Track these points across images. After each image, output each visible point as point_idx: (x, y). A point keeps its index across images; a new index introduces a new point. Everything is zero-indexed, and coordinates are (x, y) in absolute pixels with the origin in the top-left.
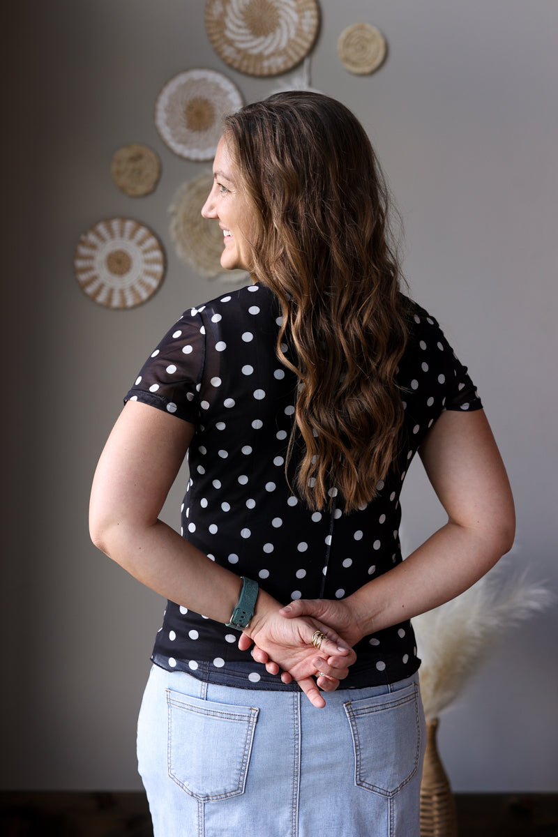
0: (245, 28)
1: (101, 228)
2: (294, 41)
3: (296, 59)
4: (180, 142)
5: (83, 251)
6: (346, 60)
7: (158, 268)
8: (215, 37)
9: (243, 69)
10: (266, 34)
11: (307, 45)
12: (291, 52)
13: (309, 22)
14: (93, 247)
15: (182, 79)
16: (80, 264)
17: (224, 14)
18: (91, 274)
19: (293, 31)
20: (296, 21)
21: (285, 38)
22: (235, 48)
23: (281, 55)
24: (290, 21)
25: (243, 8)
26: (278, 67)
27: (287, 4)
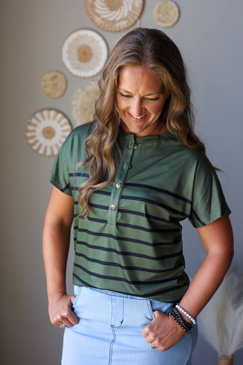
0: (106, 7)
1: (38, 115)
2: (130, 12)
4: (75, 68)
5: (30, 128)
9: (106, 28)
10: (116, 10)
11: (138, 14)
12: (130, 18)
13: (139, 2)
14: (35, 125)
16: (29, 134)
17: (94, 0)
18: (35, 139)
19: (130, 7)
20: (132, 1)
21: (126, 11)
22: (101, 18)
23: (125, 20)
24: (128, 2)
26: (123, 26)
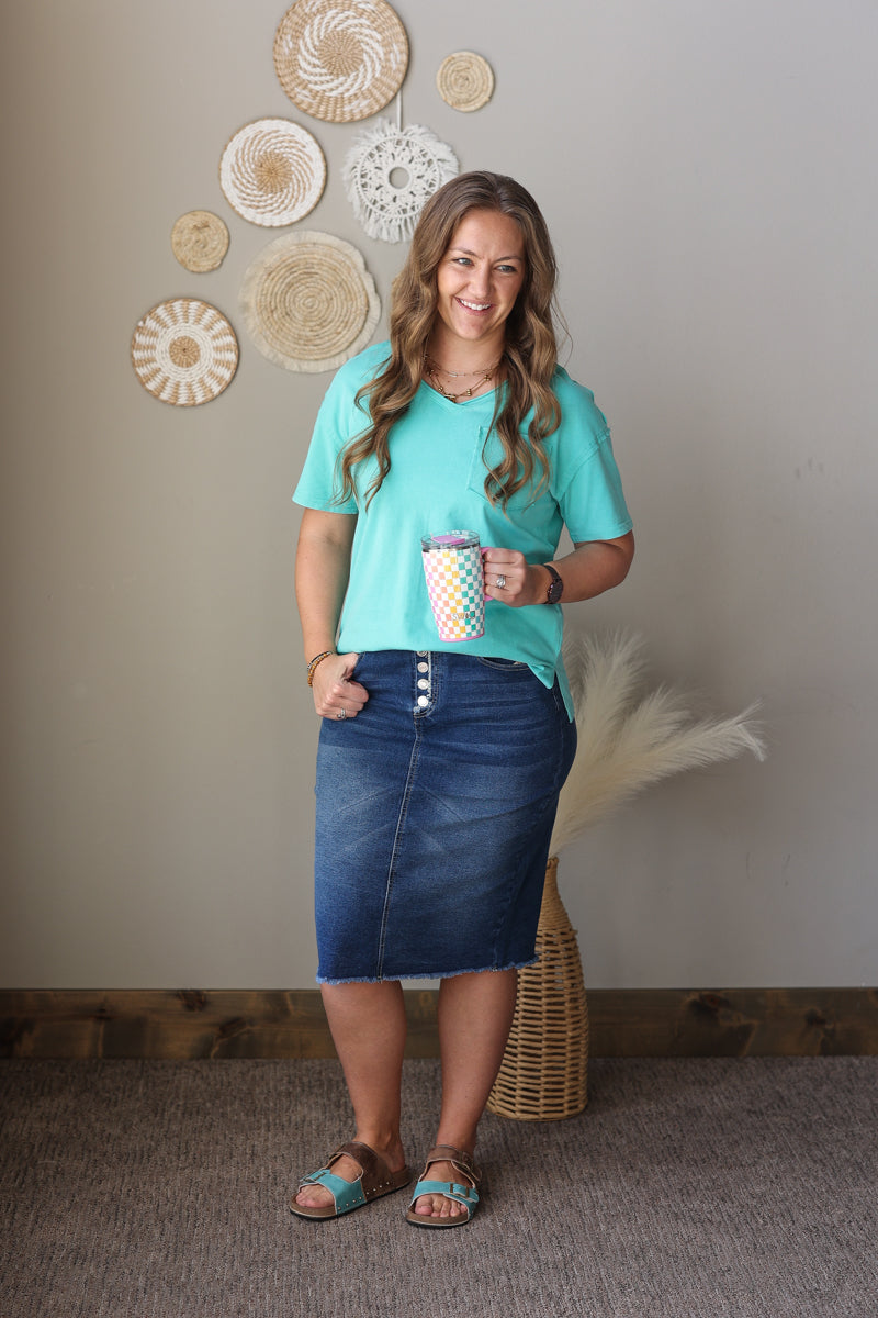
0: (324, 67)
2: (377, 80)
3: (384, 101)
4: (250, 206)
5: (141, 339)
7: (232, 357)
8: (287, 79)
9: (320, 116)
10: (348, 75)
11: (395, 85)
12: (375, 92)
13: (398, 57)
14: (154, 334)
15: (249, 131)
16: (138, 355)
17: (296, 51)
18: (154, 365)
19: (378, 68)
20: (382, 56)
21: (369, 76)
22: (311, 91)
23: (365, 98)
24: (375, 56)
25: (317, 43)
26: (361, 111)
27: (372, 37)
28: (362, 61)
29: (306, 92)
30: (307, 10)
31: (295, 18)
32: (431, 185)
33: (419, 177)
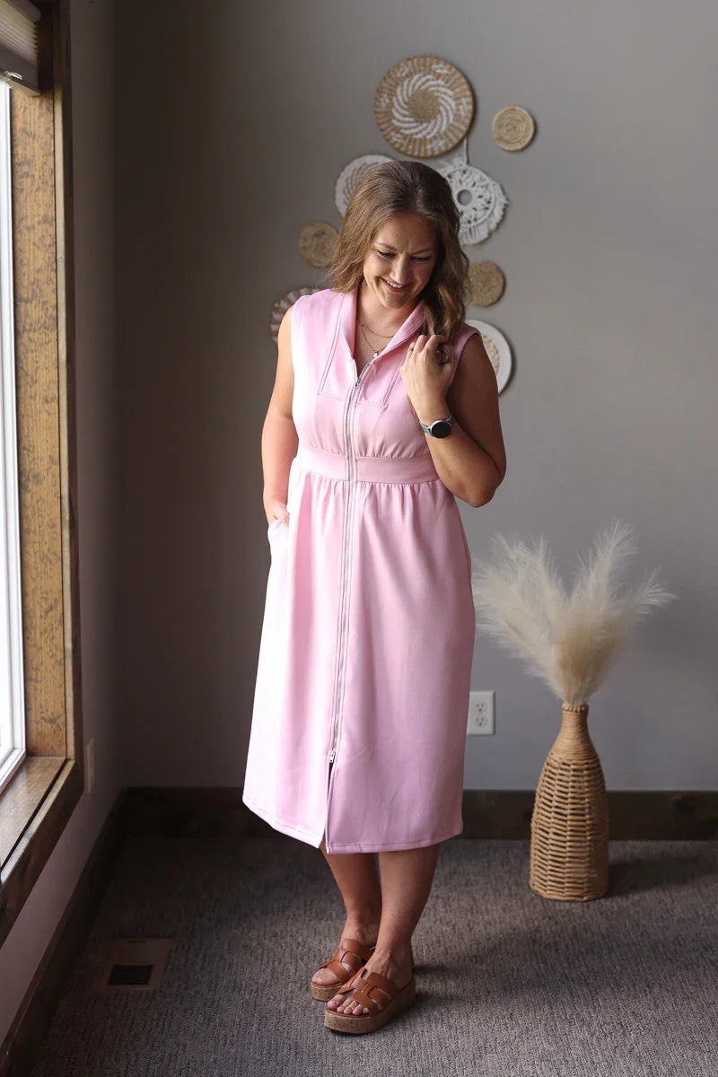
0: (411, 117)
1: (291, 296)
2: (451, 125)
3: (456, 141)
5: (276, 316)
6: (500, 139)
8: (384, 126)
9: (409, 153)
10: (429, 122)
11: (464, 129)
12: (450, 135)
13: (466, 108)
15: (356, 164)
17: (391, 105)
19: (451, 116)
20: (454, 107)
21: (445, 123)
22: (402, 134)
23: (442, 139)
24: (449, 108)
25: (406, 99)
26: (439, 149)
27: (446, 93)
28: (439, 112)
29: (399, 136)
30: (399, 75)
31: (390, 81)
32: (489, 202)
33: (480, 197)
